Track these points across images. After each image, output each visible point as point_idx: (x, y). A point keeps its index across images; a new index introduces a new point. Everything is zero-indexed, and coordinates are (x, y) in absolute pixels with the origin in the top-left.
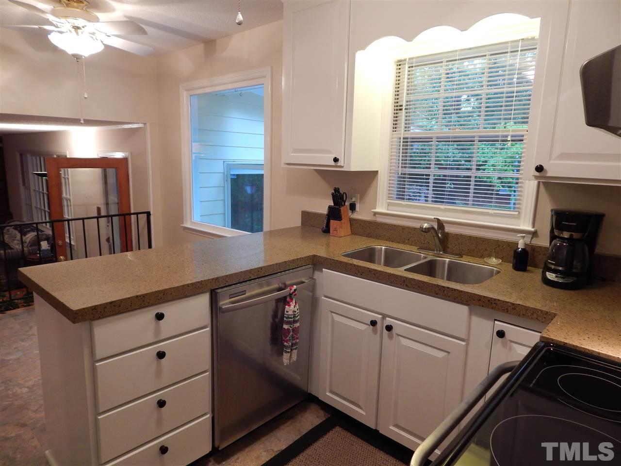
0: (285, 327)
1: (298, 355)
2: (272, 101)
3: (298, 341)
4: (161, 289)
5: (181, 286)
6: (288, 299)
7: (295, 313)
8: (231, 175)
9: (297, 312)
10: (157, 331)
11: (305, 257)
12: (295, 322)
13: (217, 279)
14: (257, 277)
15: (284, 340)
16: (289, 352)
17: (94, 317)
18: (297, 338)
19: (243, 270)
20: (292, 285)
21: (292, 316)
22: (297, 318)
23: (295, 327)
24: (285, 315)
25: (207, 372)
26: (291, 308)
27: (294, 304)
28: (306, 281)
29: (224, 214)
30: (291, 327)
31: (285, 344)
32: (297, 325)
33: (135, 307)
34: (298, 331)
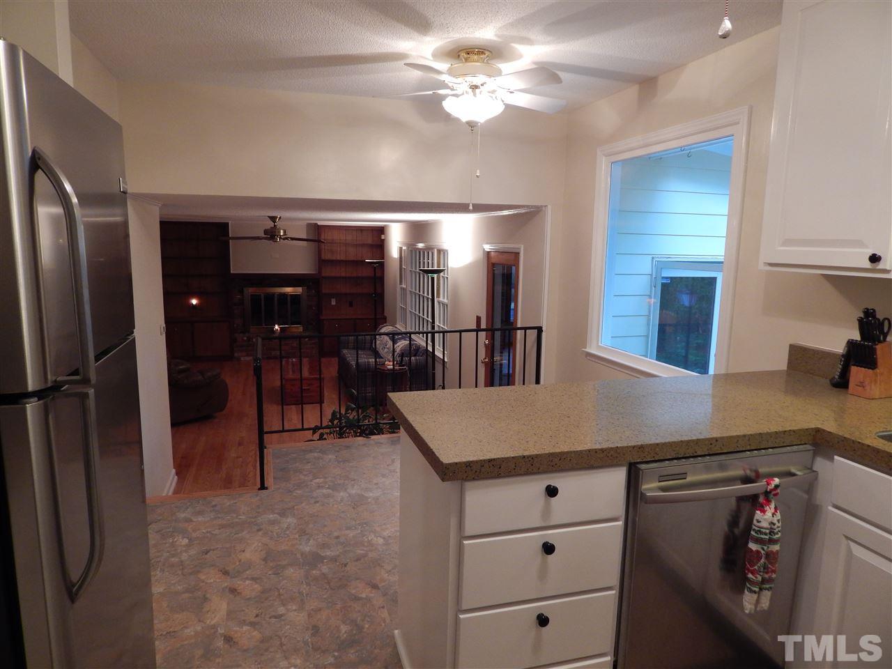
0: (753, 546)
1: (771, 600)
2: (747, 159)
3: (774, 576)
4: (558, 450)
5: (585, 451)
6: (761, 499)
7: (773, 527)
8: (663, 278)
9: (777, 524)
10: (546, 512)
11: (800, 430)
12: (772, 541)
13: (641, 448)
14: (706, 453)
15: (748, 570)
16: (755, 592)
17: (467, 477)
18: (774, 571)
19: (685, 438)
20: (771, 476)
21: (768, 531)
22: (777, 536)
23: (772, 552)
24: (754, 527)
25: (613, 590)
26: (766, 517)
27: (773, 510)
28: (798, 473)
29: (647, 336)
30: (763, 549)
31: (750, 576)
32: (776, 548)
33: (520, 472)
34: (776, 559)
